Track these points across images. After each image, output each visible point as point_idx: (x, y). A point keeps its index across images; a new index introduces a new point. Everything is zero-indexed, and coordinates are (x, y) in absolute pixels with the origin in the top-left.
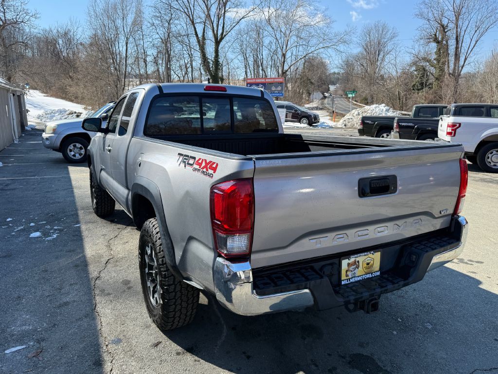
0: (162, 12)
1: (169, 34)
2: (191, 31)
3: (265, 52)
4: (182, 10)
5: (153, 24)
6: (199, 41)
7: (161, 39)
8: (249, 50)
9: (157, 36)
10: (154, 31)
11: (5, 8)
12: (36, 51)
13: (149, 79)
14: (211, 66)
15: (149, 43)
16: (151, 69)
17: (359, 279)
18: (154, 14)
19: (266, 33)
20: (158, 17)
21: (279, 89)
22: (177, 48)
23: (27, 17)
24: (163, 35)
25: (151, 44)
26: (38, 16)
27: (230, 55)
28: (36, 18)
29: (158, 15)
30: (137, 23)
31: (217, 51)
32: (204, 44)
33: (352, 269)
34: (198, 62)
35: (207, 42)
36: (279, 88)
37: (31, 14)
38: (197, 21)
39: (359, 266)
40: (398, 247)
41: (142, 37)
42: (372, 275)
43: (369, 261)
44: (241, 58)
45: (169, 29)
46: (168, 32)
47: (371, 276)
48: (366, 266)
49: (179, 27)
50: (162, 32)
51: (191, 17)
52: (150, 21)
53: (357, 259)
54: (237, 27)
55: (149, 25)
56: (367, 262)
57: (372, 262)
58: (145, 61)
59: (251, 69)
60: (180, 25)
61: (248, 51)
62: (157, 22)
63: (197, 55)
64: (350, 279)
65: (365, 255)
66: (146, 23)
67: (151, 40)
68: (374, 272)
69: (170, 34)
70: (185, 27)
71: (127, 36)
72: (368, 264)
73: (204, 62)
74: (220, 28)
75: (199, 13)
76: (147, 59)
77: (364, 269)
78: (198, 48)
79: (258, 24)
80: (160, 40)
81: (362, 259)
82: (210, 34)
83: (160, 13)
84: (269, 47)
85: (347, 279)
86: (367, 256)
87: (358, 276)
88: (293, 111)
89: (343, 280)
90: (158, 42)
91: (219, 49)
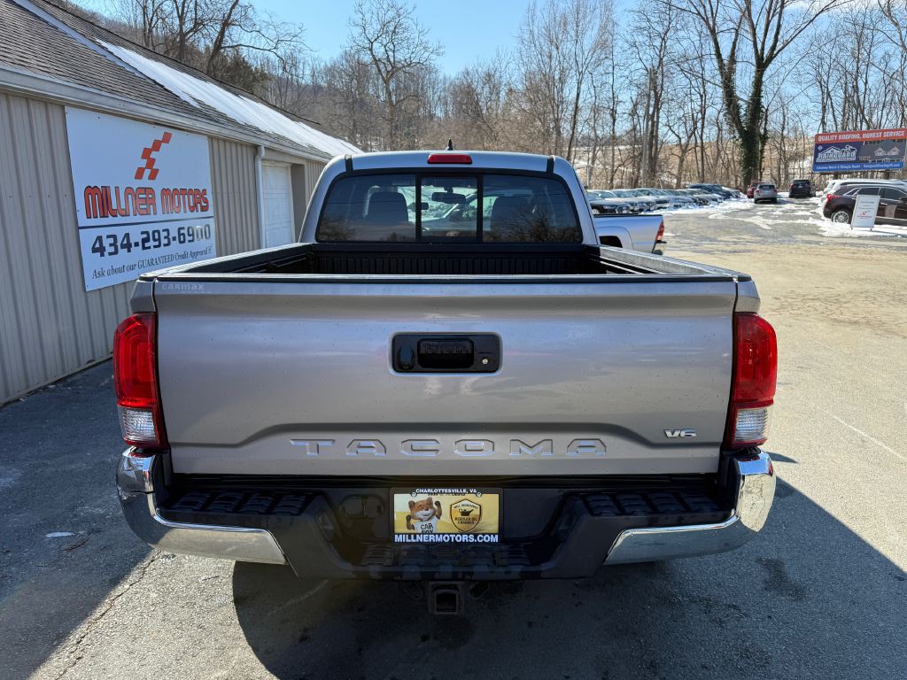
0: (652, 19)
1: (661, 59)
2: (709, 48)
3: (874, 77)
4: (693, 10)
5: (634, 45)
6: (721, 67)
7: (647, 70)
8: (835, 75)
9: (640, 65)
10: (634, 56)
11: (395, 43)
12: (450, 108)
13: (617, 145)
14: (743, 112)
15: (624, 79)
16: (623, 126)
17: (439, 539)
18: (638, 24)
19: (879, 36)
20: (644, 29)
21: (894, 154)
22: (677, 83)
23: (426, 55)
24: (650, 62)
25: (627, 81)
26: (442, 50)
27: (789, 89)
28: (438, 54)
29: (644, 24)
30: (604, 45)
31: (758, 84)
32: (732, 71)
33: (422, 517)
34: (716, 108)
35: (739, 67)
36: (894, 152)
37: (431, 50)
38: (722, 28)
39: (441, 514)
40: (554, 493)
41: (611, 69)
42: (475, 538)
43: (468, 509)
44: (814, 92)
45: (663, 47)
46: (660, 56)
47: (472, 540)
48: (459, 515)
49: (685, 43)
50: (649, 56)
51: (711, 23)
52: (629, 37)
53: (435, 499)
54: (810, 30)
55: (626, 46)
56: (463, 508)
57: (476, 512)
58: (613, 113)
59: (836, 113)
60: (688, 39)
61: (833, 78)
62: (640, 39)
63: (716, 94)
64: (415, 535)
65: (456, 494)
66: (620, 43)
67: (626, 73)
68: (484, 535)
69: (664, 59)
70: (697, 44)
71: (580, 70)
72: (465, 513)
73: (729, 105)
74: (771, 35)
75: (728, 11)
76: (618, 109)
77: (456, 522)
78: (718, 79)
79: (860, 19)
80: (645, 72)
81: (447, 500)
82: (746, 51)
83: (649, 20)
84: (882, 66)
85: (410, 535)
86: (461, 497)
87: (439, 534)
88: (899, 201)
89: (399, 534)
90: (640, 76)
91: (764, 79)
